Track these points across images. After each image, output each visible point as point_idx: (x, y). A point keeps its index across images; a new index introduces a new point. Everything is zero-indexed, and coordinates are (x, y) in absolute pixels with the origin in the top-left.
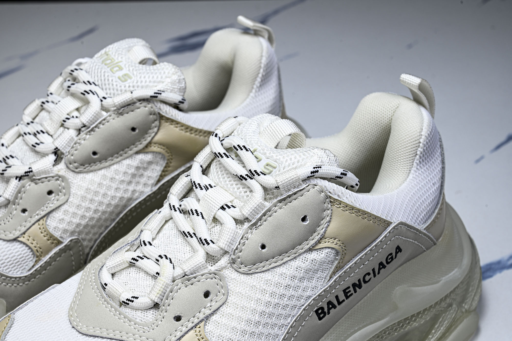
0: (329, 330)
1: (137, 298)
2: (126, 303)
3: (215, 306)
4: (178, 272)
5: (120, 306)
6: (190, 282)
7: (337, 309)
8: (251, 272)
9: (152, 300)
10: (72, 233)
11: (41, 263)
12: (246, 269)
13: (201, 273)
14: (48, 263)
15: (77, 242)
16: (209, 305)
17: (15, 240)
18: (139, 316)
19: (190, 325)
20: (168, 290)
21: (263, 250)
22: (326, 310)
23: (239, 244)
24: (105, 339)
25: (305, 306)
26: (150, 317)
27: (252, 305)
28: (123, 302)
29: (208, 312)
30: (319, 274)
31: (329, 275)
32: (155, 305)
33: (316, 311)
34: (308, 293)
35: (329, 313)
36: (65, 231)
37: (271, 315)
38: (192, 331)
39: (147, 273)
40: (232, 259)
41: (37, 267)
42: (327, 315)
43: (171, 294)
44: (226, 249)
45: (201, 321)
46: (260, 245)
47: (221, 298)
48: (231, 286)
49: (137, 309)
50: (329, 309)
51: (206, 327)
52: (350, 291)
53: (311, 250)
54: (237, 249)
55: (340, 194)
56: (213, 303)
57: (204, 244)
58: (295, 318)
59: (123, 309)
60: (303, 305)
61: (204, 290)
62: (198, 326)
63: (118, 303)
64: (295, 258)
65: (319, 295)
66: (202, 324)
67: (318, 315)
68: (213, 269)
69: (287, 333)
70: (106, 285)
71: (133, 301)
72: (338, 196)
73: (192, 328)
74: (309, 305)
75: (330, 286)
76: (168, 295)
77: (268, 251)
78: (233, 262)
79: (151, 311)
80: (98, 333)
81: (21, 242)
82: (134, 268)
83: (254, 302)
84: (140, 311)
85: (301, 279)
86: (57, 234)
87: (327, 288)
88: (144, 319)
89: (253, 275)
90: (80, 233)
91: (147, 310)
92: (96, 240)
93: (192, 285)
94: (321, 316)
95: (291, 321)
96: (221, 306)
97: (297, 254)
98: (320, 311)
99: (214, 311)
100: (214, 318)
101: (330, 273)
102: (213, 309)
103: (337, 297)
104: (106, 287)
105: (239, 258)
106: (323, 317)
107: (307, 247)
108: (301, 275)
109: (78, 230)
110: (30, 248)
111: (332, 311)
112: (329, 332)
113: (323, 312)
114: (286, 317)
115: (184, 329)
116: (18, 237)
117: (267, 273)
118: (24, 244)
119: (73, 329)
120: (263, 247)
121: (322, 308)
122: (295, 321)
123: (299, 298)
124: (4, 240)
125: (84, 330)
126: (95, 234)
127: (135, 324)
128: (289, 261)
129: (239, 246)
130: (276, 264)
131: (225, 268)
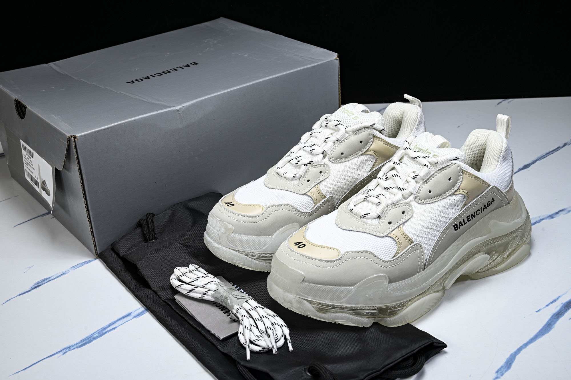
0: (458, 238)
1: (370, 213)
2: (364, 216)
3: (407, 218)
4: (390, 202)
5: (361, 218)
6: (395, 207)
7: (463, 226)
8: (424, 203)
9: (377, 214)
10: (330, 193)
11: (316, 207)
12: (422, 202)
13: (401, 203)
14: (319, 207)
15: (332, 198)
16: (404, 217)
17: (304, 194)
18: (370, 222)
19: (396, 226)
20: (385, 210)
21: (430, 193)
22: (458, 226)
23: (418, 190)
24: (355, 232)
25: (449, 222)
26: (376, 222)
27: (425, 219)
28: (362, 216)
29: (404, 221)
30: (456, 207)
31: (461, 208)
32: (378, 216)
33: (454, 226)
34: (451, 216)
35: (459, 228)
36: (327, 192)
37: (433, 224)
38: (397, 229)
39: (372, 203)
40: (415, 196)
41: (314, 208)
42: (459, 229)
43: (386, 212)
44: (412, 192)
45: (401, 225)
46: (428, 190)
47: (410, 215)
48: (414, 209)
49: (369, 219)
50: (460, 226)
51: (404, 227)
52: (470, 218)
53: (452, 195)
54: (417, 192)
55: (467, 168)
56: (406, 217)
57: (401, 190)
58: (444, 228)
59: (362, 219)
60: (448, 222)
61: (402, 211)
62: (400, 227)
63: (360, 217)
64: (445, 198)
65: (456, 218)
66: (401, 226)
67: (455, 228)
68: (407, 201)
69: (441, 235)
70: (353, 209)
71: (367, 215)
72: (466, 169)
73: (397, 228)
74: (451, 222)
75: (461, 213)
76: (385, 212)
77: (432, 193)
78: (416, 198)
79: (376, 220)
80: (351, 229)
81: (308, 195)
82: (365, 202)
83: (426, 217)
84: (371, 220)
85: (448, 209)
86: (324, 193)
87: (459, 214)
88: (373, 223)
89: (425, 205)
90: (334, 194)
91: (374, 219)
92: (340, 199)
93: (396, 208)
94: (456, 229)
95: (443, 229)
96: (410, 218)
97: (446, 196)
98: (456, 226)
99: (407, 220)
100: (407, 224)
101: (461, 207)
102: (407, 219)
103: (464, 220)
104: (353, 210)
105: (418, 196)
106: (457, 229)
107: (451, 193)
108: (448, 206)
109: (333, 192)
110: (312, 198)
111: (461, 227)
112: (458, 239)
113: (457, 227)
114: (440, 227)
115: (393, 228)
116: (307, 193)
117: (431, 204)
118: (309, 196)
119: (339, 228)
120: (430, 192)
121: (456, 225)
122: (444, 229)
123: (446, 218)
124: (300, 194)
125: (344, 228)
126: (340, 196)
127: (369, 225)
128: (442, 199)
129: (418, 191)
130: (436, 200)
131: (411, 201)
